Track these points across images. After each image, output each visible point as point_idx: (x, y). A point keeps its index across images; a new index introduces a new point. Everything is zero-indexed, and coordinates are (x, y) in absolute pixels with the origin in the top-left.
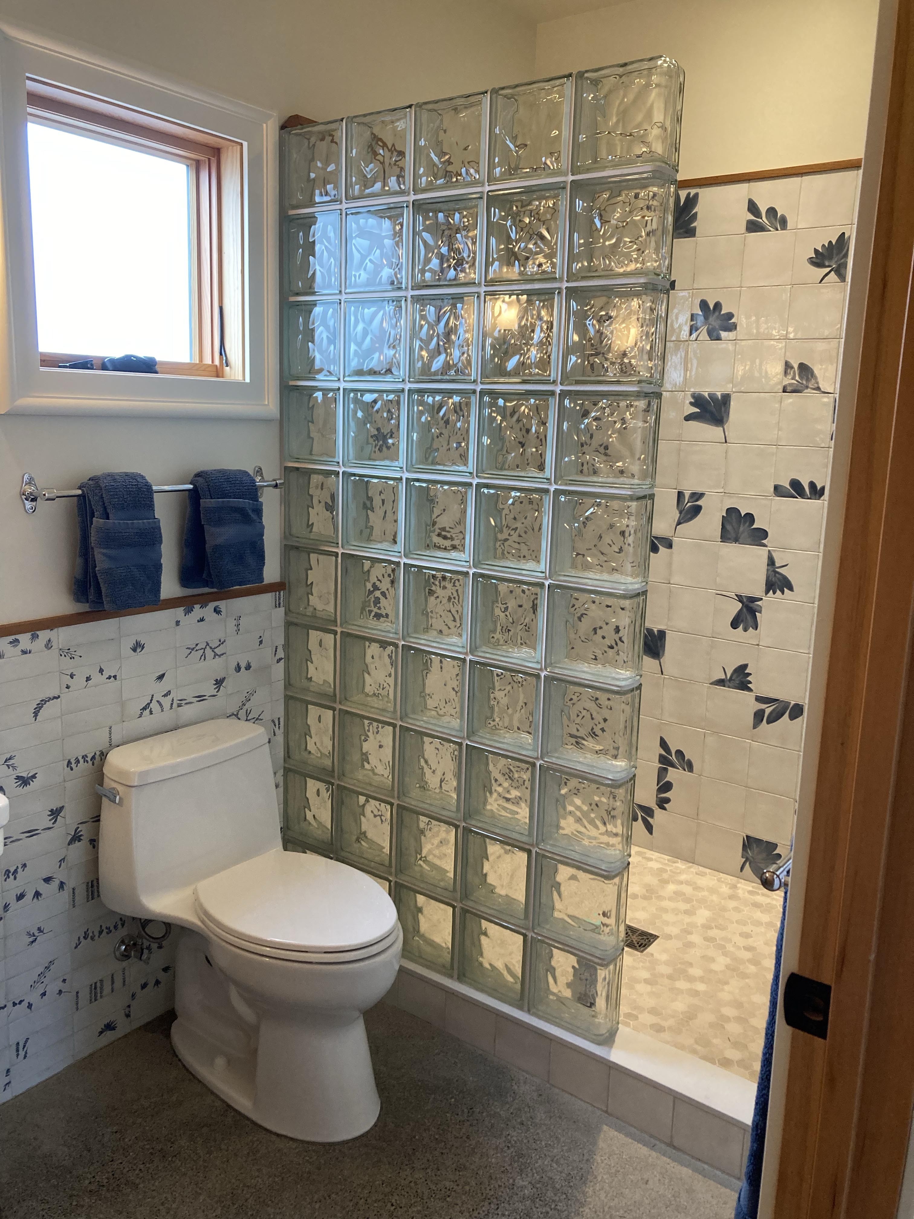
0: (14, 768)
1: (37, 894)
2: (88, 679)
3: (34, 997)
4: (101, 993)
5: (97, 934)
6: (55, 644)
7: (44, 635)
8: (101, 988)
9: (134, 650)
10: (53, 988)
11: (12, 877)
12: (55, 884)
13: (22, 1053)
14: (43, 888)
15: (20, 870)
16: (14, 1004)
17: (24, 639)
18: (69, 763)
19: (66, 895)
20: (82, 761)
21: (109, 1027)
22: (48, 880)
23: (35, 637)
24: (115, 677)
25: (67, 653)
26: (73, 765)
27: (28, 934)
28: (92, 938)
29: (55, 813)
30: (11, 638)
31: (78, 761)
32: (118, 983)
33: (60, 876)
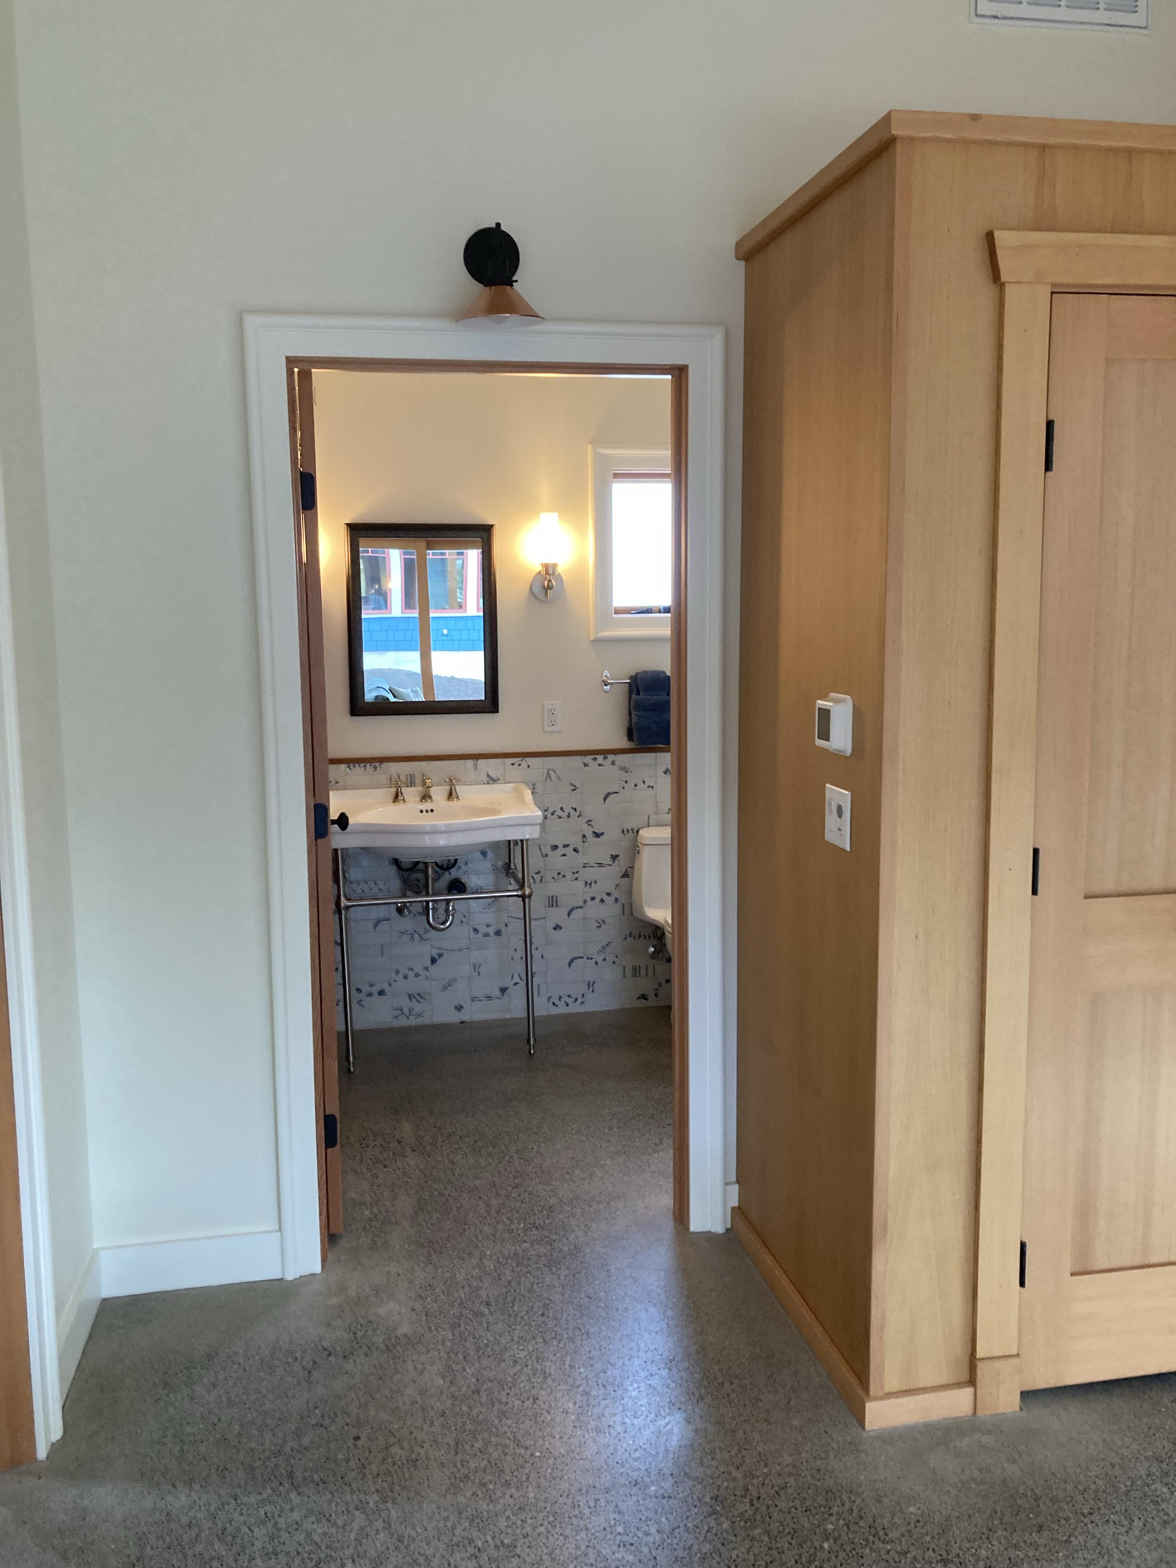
0: (592, 827)
1: (602, 901)
2: (636, 785)
3: (600, 959)
4: (639, 973)
5: (637, 937)
6: (617, 763)
7: (611, 757)
8: (640, 970)
9: (665, 773)
10: (610, 959)
11: (588, 886)
12: (613, 898)
13: (591, 989)
14: (605, 897)
15: (593, 884)
16: (588, 958)
17: (600, 758)
18: (623, 831)
19: (618, 906)
20: (630, 831)
21: (644, 997)
22: (608, 894)
23: (605, 758)
24: (652, 787)
25: (624, 769)
26: (626, 832)
27: (597, 921)
28: (634, 938)
29: (614, 857)
30: (592, 757)
31: (628, 831)
32: (650, 972)
33: (616, 894)
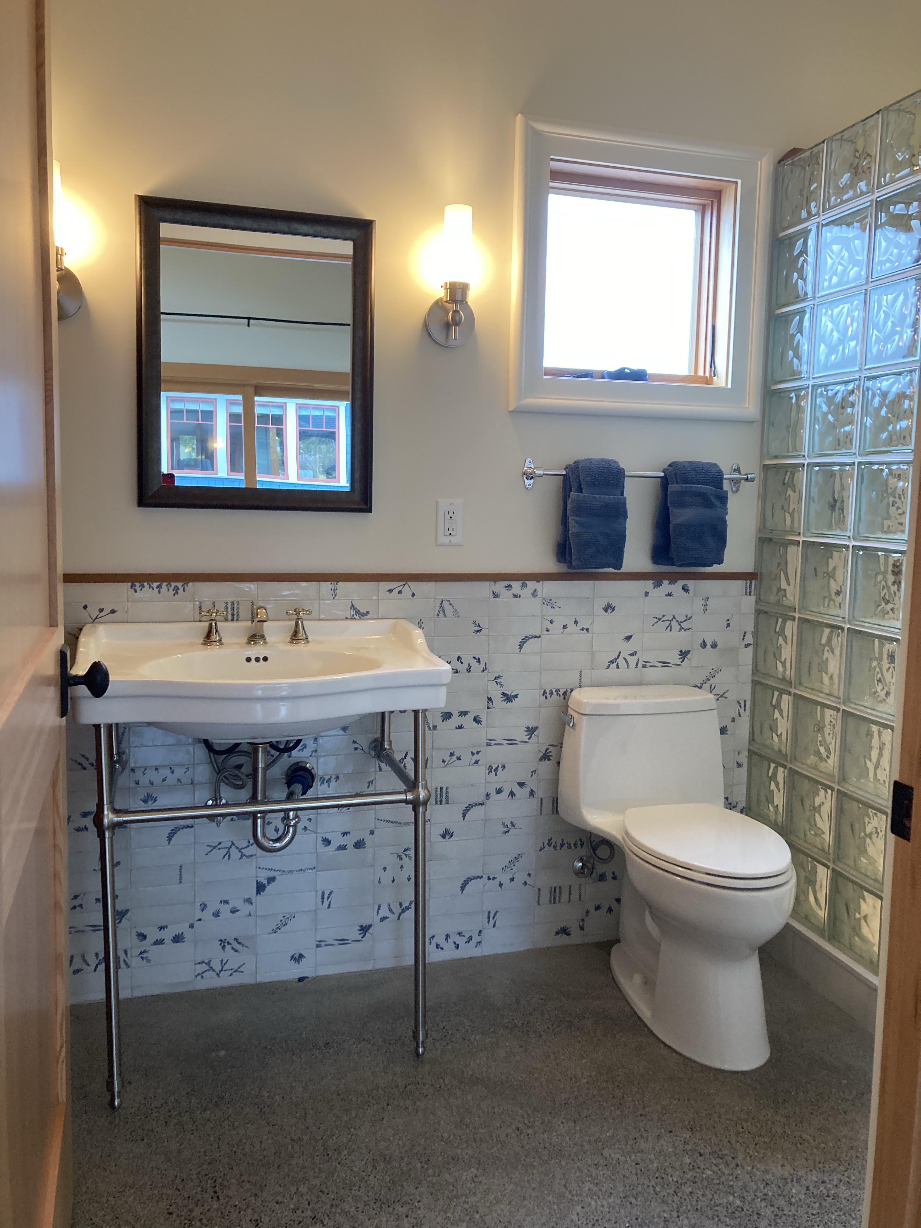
0: (501, 685)
1: (512, 794)
2: (565, 627)
3: (504, 878)
4: (560, 898)
5: (559, 846)
6: (539, 594)
7: (532, 585)
8: (560, 894)
9: (606, 610)
10: (521, 877)
11: (494, 773)
12: (527, 790)
13: (492, 922)
14: (517, 789)
15: (500, 769)
16: (489, 878)
17: (516, 585)
18: (544, 693)
19: (534, 803)
20: (555, 693)
21: (564, 931)
22: (521, 785)
23: (524, 586)
24: (587, 630)
25: (548, 602)
26: (548, 695)
27: (503, 824)
28: (555, 847)
29: (531, 731)
30: (506, 583)
31: (552, 693)
32: (575, 896)
33: (532, 784)
